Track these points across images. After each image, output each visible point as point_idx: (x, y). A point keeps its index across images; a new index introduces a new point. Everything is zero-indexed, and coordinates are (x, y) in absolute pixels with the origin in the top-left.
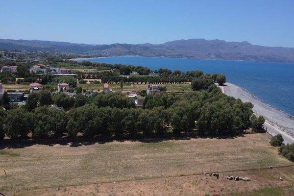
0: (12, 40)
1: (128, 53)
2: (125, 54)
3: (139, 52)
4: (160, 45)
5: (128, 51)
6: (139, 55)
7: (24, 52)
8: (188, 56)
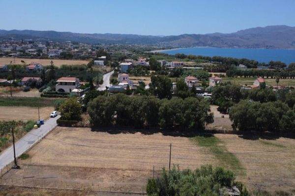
0: (89, 34)
1: (198, 44)
2: (195, 45)
3: (209, 42)
4: (232, 34)
5: (196, 42)
6: (209, 45)
7: (103, 45)
8: (267, 46)
